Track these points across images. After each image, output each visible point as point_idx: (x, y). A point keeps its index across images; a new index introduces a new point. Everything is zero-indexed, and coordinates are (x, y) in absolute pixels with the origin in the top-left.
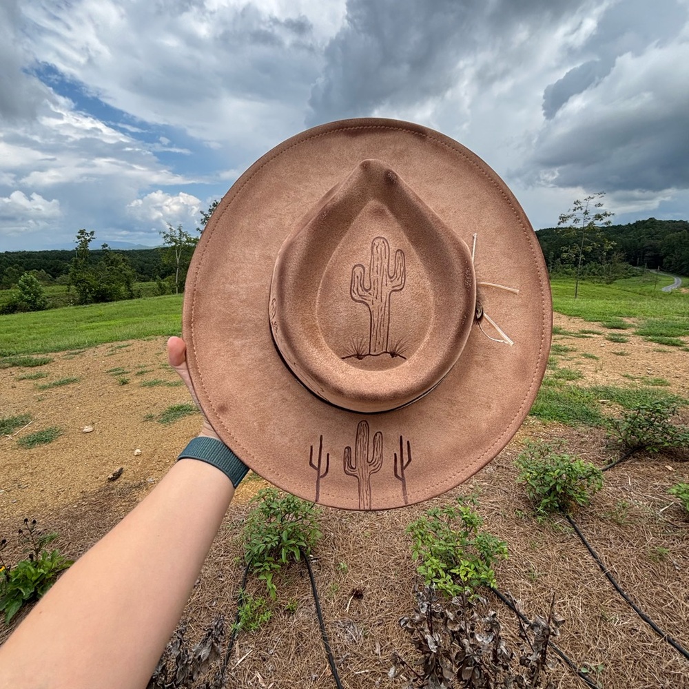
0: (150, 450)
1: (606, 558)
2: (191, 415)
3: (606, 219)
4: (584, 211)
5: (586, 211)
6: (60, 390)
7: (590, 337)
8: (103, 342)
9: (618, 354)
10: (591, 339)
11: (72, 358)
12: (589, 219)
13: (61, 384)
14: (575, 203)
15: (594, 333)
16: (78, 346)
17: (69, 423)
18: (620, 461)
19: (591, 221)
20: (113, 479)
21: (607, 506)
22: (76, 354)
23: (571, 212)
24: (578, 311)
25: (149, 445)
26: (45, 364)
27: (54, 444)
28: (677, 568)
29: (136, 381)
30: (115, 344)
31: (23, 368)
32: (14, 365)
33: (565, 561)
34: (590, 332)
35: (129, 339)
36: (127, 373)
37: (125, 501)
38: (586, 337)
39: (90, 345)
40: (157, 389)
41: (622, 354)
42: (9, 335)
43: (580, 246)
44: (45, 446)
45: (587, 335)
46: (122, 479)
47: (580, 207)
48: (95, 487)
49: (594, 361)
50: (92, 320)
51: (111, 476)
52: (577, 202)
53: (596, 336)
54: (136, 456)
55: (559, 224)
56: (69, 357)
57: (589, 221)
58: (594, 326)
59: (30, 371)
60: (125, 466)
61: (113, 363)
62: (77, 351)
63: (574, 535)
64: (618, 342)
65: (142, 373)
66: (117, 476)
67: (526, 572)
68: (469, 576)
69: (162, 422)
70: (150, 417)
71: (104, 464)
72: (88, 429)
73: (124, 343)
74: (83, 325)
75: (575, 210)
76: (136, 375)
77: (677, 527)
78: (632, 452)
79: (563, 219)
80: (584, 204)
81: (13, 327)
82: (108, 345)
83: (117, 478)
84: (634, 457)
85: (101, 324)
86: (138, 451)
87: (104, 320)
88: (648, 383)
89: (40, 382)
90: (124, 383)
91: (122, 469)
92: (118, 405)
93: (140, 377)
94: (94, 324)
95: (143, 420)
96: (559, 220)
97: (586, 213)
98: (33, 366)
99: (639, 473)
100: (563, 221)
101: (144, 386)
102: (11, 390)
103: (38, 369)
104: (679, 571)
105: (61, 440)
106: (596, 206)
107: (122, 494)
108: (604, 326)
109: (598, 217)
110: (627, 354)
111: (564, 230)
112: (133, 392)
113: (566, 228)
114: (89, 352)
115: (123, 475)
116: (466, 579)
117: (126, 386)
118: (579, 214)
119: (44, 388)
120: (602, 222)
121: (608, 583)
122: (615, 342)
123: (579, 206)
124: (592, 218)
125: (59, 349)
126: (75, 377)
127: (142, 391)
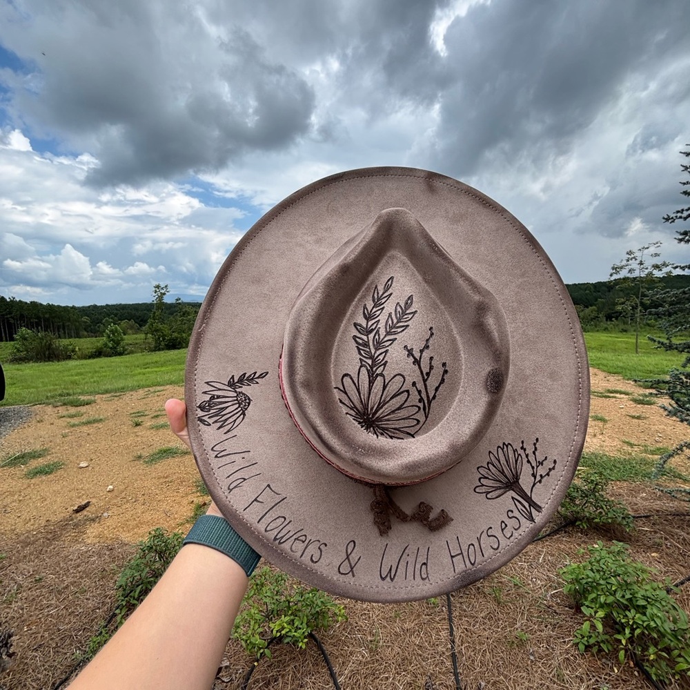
0: (122, 487)
1: (460, 636)
2: (174, 457)
3: (665, 270)
4: (638, 262)
5: (641, 261)
6: (85, 429)
7: (613, 397)
8: (143, 387)
9: (633, 417)
10: (614, 399)
11: (111, 400)
12: (647, 269)
13: (88, 423)
14: (627, 253)
15: (621, 393)
16: (123, 390)
17: (73, 458)
18: (549, 535)
19: (649, 270)
20: (77, 511)
21: (501, 582)
22: (116, 396)
23: (624, 263)
24: (622, 368)
25: (124, 483)
26: (87, 404)
27: (51, 476)
28: (532, 658)
29: (149, 424)
30: (152, 389)
31: (69, 408)
32: (65, 404)
33: (418, 635)
34: (616, 392)
35: (168, 384)
36: (146, 415)
37: (75, 532)
38: (609, 397)
39: (133, 389)
40: (161, 432)
41: (638, 418)
42: (77, 377)
43: (638, 298)
44: (44, 478)
45: (612, 395)
46: (85, 512)
47: (634, 258)
48: (60, 517)
49: (601, 424)
50: (147, 366)
51: (76, 508)
52: (630, 253)
53: (622, 396)
54: (109, 491)
55: (611, 275)
56: (110, 399)
57: (646, 272)
58: (629, 386)
59: (73, 410)
60: (94, 501)
61: (140, 407)
62: (118, 394)
63: (444, 608)
64: (643, 404)
65: (157, 416)
66: (81, 509)
67: (371, 641)
68: (283, 632)
69: (147, 462)
70: (140, 457)
71: (79, 498)
72: (83, 464)
73: (162, 388)
74: (139, 370)
75: (628, 261)
76: (152, 418)
77: (555, 612)
78: (565, 526)
79: (616, 269)
80: (638, 254)
81: (83, 370)
82: (146, 389)
83: (81, 511)
84: (565, 532)
85: (153, 370)
86: (111, 487)
87: (158, 367)
88: (646, 451)
89: (73, 421)
90: (137, 425)
91: (89, 502)
92: (121, 444)
93: (153, 420)
94: (146, 370)
95: (132, 459)
96: (612, 271)
97: (641, 263)
98: (77, 406)
99: (559, 549)
100: (617, 273)
101: (153, 428)
102: (49, 426)
103: (79, 409)
104: (532, 661)
105: (59, 472)
106: (652, 255)
107: (76, 525)
108: (640, 386)
109: (656, 267)
110: (645, 418)
111: (617, 282)
112: (140, 434)
113: (620, 279)
114: (127, 397)
115: (87, 509)
116: (279, 634)
117: (138, 427)
118: (634, 264)
119: (74, 426)
120: (662, 272)
121: (448, 664)
122: (639, 404)
123: (632, 256)
124: (649, 267)
125: (107, 392)
126: (101, 417)
127: (149, 432)
